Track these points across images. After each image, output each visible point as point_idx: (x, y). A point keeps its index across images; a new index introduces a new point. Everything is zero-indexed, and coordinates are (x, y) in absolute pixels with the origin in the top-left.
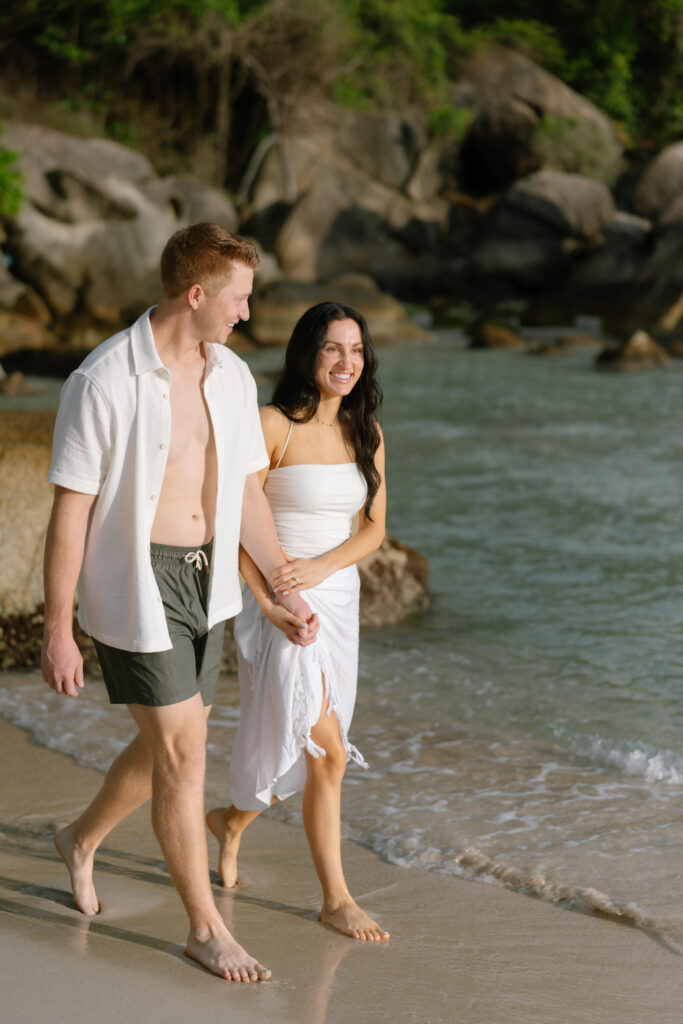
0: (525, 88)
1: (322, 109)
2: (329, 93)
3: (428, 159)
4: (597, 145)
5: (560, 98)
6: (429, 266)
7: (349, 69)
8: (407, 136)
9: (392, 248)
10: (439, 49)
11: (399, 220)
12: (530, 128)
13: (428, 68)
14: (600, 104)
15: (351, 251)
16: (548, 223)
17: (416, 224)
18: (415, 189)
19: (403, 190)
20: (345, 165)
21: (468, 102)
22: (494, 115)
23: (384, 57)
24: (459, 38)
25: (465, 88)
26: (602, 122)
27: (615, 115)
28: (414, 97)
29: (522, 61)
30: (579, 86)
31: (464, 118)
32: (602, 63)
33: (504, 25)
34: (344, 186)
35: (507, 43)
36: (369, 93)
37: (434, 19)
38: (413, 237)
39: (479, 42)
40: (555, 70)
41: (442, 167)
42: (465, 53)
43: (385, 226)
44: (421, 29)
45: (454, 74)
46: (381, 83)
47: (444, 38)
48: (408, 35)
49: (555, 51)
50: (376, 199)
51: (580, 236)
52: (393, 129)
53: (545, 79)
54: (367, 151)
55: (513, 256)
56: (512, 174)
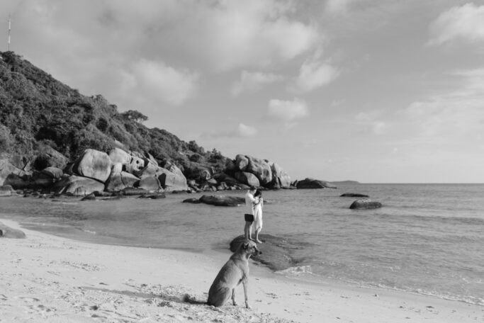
0: (48, 152)
1: (6, 154)
2: (8, 152)
3: (29, 164)
4: (61, 162)
5: (56, 153)
6: (27, 183)
7: (12, 147)
8: (24, 159)
9: (20, 180)
10: (32, 144)
11: (21, 175)
12: (49, 158)
13: (29, 147)
14: (64, 155)
15: (10, 180)
16: (50, 176)
17: (25, 176)
18: (25, 169)
19: (23, 169)
20: (11, 165)
21: (37, 154)
22: (42, 156)
23: (20, 145)
24: (36, 142)
25: (37, 151)
26: (64, 158)
27: (67, 156)
28: (26, 152)
29: (49, 147)
30: (60, 151)
31: (35, 157)
32: (65, 147)
33: (45, 140)
34: (10, 169)
35: (46, 143)
36: (17, 152)
37: (32, 138)
38: (25, 178)
39: (40, 143)
40: (55, 149)
41: (31, 165)
42: (37, 145)
43: (18, 176)
44: (28, 140)
45: (34, 149)
46: (20, 150)
47: (33, 142)
48: (25, 141)
49: (55, 145)
50: (17, 171)
51: (56, 178)
52: (21, 158)
53: (52, 150)
54: (16, 162)
55: (42, 181)
56: (46, 167)
